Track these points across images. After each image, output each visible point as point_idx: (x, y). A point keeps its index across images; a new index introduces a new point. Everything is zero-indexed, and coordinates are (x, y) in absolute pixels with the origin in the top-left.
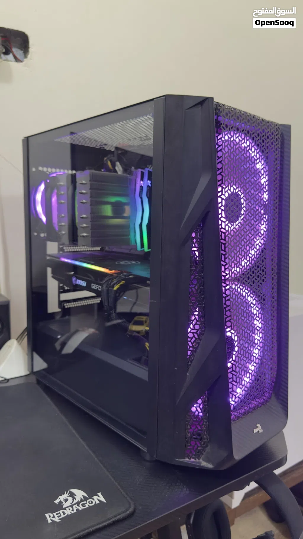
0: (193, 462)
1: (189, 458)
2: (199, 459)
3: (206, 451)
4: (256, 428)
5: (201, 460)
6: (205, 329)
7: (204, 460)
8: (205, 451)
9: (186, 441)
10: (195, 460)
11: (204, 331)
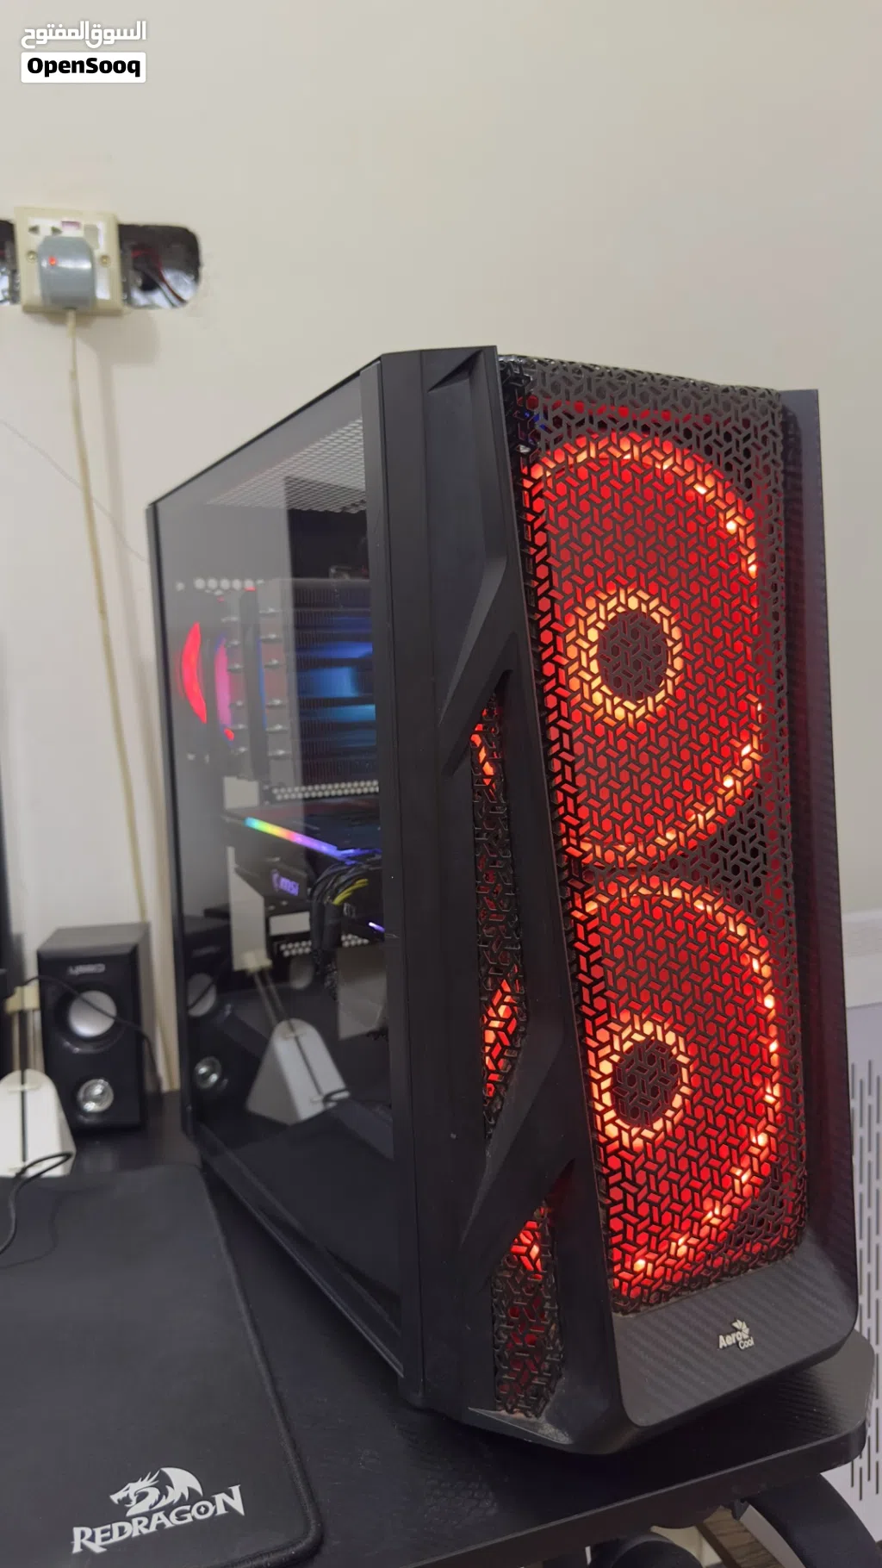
0: (519, 1421)
1: (509, 1407)
2: (537, 1416)
3: (557, 1390)
4: (730, 1334)
5: (542, 1419)
6: (528, 1018)
7: (550, 1420)
8: (553, 1392)
9: (498, 1356)
10: (527, 1415)
11: (526, 1024)
